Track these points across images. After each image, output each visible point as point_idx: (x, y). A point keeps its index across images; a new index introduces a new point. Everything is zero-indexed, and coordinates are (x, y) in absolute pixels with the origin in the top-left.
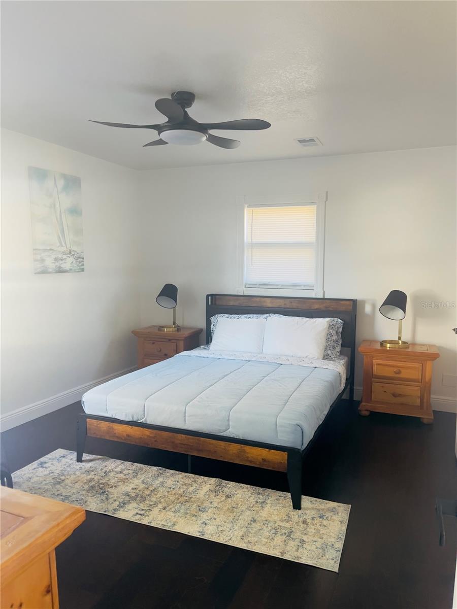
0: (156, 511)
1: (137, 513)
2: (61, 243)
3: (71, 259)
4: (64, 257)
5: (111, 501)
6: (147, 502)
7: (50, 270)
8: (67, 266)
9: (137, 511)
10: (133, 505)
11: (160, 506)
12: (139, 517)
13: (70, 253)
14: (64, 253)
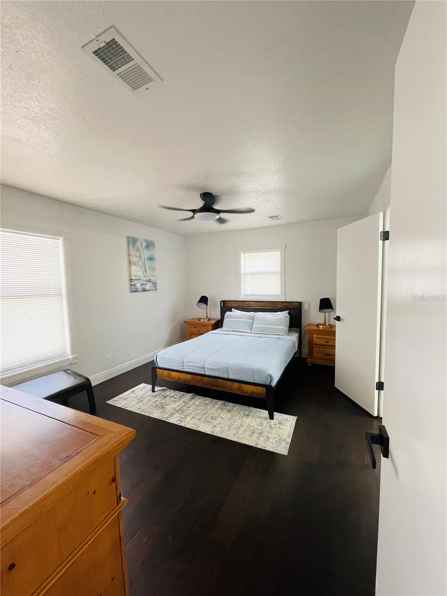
0: (189, 418)
1: (179, 420)
2: (144, 275)
3: (150, 284)
4: (146, 283)
5: (165, 413)
6: (185, 414)
7: (139, 290)
8: (148, 288)
9: (178, 418)
10: (177, 415)
11: (191, 416)
12: (179, 422)
13: (150, 281)
14: (146, 281)
